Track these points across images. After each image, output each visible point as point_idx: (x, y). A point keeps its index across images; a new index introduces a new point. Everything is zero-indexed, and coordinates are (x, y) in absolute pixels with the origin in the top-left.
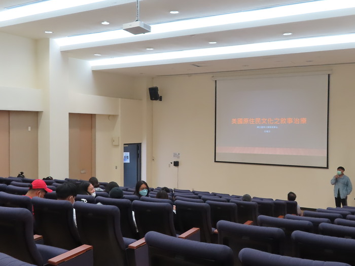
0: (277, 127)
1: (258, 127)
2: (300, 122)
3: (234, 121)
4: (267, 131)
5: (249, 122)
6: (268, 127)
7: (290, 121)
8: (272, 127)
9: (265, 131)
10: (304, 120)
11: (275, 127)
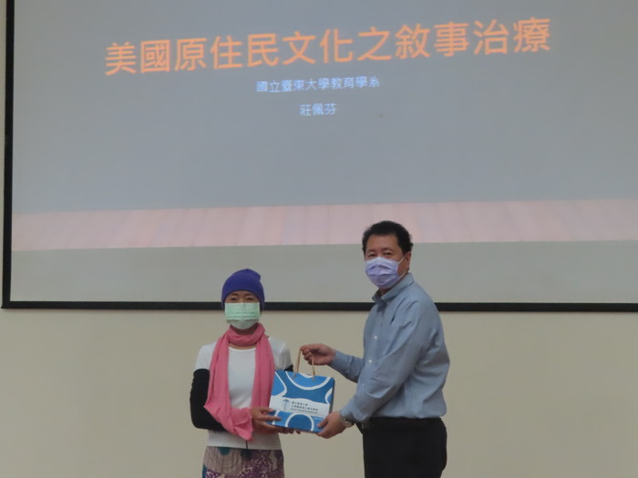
0: (374, 82)
1: (263, 86)
2: (512, 44)
3: (119, 56)
4: (318, 109)
5: (208, 57)
6: (324, 83)
7: (452, 38)
8: (349, 82)
9: (304, 110)
10: (535, 33)
11: (362, 81)
